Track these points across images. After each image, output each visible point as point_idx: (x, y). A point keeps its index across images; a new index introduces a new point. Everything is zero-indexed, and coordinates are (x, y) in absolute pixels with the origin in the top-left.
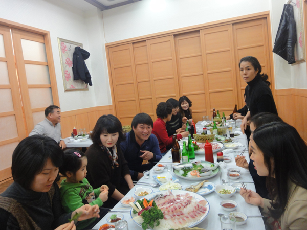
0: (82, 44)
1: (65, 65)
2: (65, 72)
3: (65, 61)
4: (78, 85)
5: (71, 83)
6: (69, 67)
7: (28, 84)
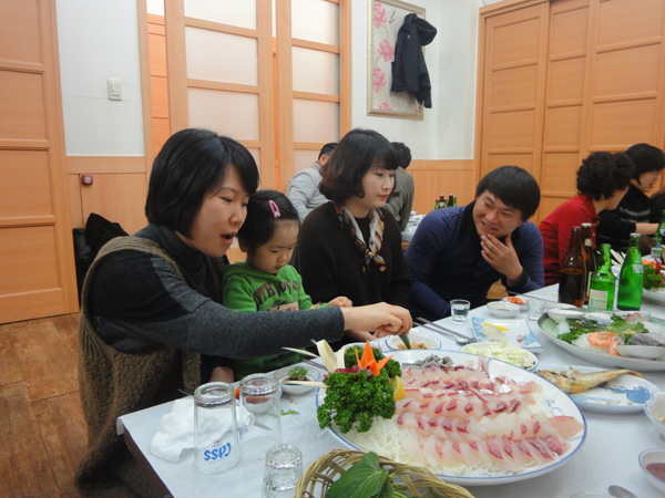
0: (424, 10)
1: (377, 55)
2: (375, 71)
3: (377, 46)
4: (400, 104)
5: (384, 96)
6: (386, 60)
7: (295, 89)
